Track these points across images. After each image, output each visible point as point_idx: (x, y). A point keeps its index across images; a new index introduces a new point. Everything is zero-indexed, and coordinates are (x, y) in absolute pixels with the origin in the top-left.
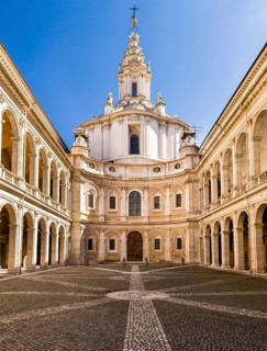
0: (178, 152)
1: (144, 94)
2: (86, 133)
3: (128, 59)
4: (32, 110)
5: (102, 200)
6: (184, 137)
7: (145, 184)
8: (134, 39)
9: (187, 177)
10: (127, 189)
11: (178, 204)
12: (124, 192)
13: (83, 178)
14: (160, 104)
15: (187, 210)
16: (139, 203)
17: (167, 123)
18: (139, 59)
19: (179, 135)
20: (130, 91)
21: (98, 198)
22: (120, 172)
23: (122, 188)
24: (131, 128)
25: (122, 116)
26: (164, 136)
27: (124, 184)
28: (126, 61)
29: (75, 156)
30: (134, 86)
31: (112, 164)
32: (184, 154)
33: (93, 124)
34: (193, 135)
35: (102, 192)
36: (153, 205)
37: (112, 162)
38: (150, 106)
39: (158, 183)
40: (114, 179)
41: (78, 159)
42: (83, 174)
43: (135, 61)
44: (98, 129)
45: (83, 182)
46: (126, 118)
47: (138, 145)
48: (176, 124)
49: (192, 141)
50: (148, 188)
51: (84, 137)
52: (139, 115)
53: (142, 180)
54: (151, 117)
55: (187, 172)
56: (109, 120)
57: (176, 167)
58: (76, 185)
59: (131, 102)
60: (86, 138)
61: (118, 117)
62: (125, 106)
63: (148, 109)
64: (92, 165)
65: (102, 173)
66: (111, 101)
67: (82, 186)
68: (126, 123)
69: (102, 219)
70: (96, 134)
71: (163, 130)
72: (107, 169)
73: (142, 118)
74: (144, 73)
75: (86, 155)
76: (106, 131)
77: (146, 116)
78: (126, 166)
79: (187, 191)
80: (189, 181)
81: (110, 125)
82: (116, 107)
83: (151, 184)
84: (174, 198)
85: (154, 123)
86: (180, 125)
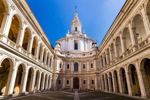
0: (91, 49)
1: (79, 30)
2: (60, 43)
3: (74, 20)
4: (43, 36)
5: (64, 65)
6: (93, 44)
7: (80, 60)
8: (76, 15)
9: (94, 58)
10: (73, 61)
11: (92, 67)
12: (72, 62)
13: (58, 58)
14: (84, 33)
15: (95, 69)
16: (78, 67)
17: (87, 39)
18: (78, 20)
19: (91, 43)
20: (75, 30)
21: (63, 65)
22: (71, 55)
23: (72, 61)
24: (75, 41)
25: (72, 37)
26: (86, 44)
27: (72, 60)
28: (73, 21)
29: (56, 50)
30: (76, 28)
31: (68, 53)
32: (93, 50)
33: (63, 40)
34: (96, 43)
35: (65, 63)
36: (83, 67)
37: (68, 52)
38: (81, 34)
39: (84, 59)
40: (69, 58)
41: (57, 51)
42: (58, 56)
43: (76, 21)
44: (64, 41)
45: (58, 59)
46: (73, 38)
47: (77, 47)
48: (90, 40)
49: (96, 45)
50: (81, 61)
51: (59, 44)
52: (77, 37)
53: (79, 58)
54: (82, 37)
55: (94, 56)
56: (68, 39)
57: (90, 54)
58: (56, 60)
59: (75, 33)
60: (60, 44)
61: (71, 37)
62: (73, 34)
63: (81, 35)
64: (61, 53)
65: (65, 56)
66: (69, 32)
67: (58, 60)
68: (73, 39)
69: (64, 72)
70: (63, 43)
71: (86, 42)
72: (67, 55)
73: (79, 38)
74: (79, 24)
75: (60, 50)
76: (66, 42)
77: (80, 37)
78: (73, 53)
79: (95, 62)
80: (95, 59)
81: (68, 40)
82: (70, 34)
83: (82, 60)
84: (90, 65)
85: (83, 40)
86: (91, 40)
